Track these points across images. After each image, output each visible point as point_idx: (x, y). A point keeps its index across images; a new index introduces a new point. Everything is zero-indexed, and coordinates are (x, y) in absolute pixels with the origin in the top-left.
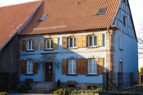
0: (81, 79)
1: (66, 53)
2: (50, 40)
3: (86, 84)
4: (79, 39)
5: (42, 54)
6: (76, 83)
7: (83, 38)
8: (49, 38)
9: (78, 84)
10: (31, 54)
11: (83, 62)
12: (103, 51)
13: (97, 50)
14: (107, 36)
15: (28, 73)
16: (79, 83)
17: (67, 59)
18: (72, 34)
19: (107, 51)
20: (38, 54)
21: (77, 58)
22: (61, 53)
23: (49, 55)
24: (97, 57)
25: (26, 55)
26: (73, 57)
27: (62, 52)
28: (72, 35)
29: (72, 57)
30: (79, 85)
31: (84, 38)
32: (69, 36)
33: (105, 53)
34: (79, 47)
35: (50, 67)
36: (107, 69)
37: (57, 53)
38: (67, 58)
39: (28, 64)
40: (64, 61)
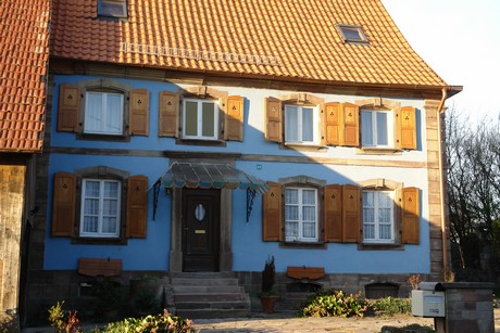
0: (339, 260)
1: (277, 160)
2: (200, 103)
3: (360, 277)
4: (332, 114)
5: (167, 154)
6: (326, 277)
7: (347, 114)
8: (203, 93)
9: (331, 277)
10: (109, 152)
11: (351, 197)
12: (416, 165)
13: (395, 162)
14: (429, 118)
15: (83, 234)
16: (334, 275)
17: (283, 183)
18: (302, 93)
19: (430, 165)
20: (150, 154)
21: (324, 181)
22: (258, 158)
23: (204, 164)
24: (398, 184)
25: (83, 151)
26: (307, 178)
27: (262, 156)
28: (300, 95)
29: (303, 177)
30: (333, 282)
31: (350, 115)
32: (289, 98)
33: (424, 172)
34: (330, 142)
35: (200, 213)
36: (431, 224)
37: (238, 156)
38: (280, 179)
39: (87, 194)
40: (273, 190)
